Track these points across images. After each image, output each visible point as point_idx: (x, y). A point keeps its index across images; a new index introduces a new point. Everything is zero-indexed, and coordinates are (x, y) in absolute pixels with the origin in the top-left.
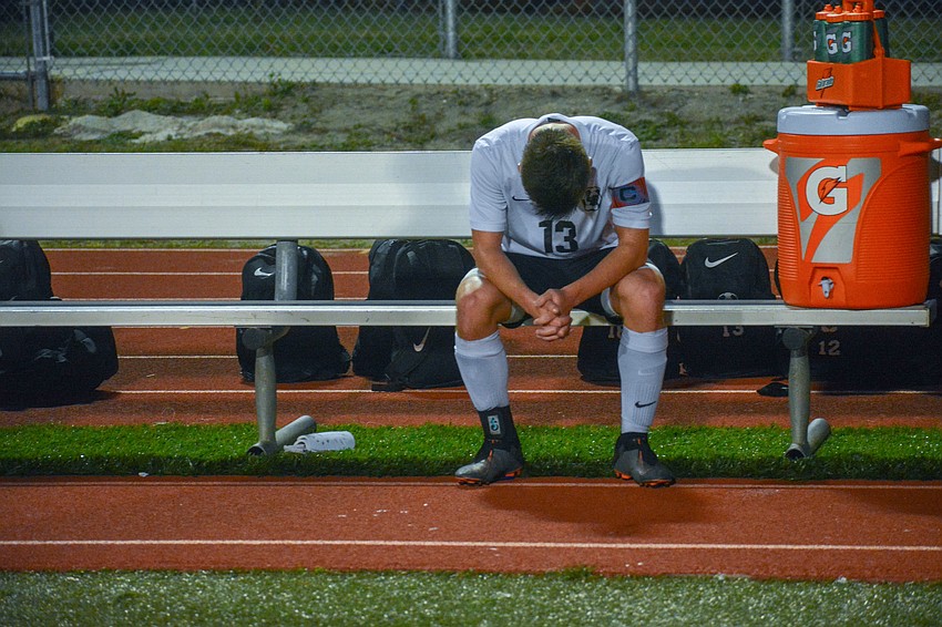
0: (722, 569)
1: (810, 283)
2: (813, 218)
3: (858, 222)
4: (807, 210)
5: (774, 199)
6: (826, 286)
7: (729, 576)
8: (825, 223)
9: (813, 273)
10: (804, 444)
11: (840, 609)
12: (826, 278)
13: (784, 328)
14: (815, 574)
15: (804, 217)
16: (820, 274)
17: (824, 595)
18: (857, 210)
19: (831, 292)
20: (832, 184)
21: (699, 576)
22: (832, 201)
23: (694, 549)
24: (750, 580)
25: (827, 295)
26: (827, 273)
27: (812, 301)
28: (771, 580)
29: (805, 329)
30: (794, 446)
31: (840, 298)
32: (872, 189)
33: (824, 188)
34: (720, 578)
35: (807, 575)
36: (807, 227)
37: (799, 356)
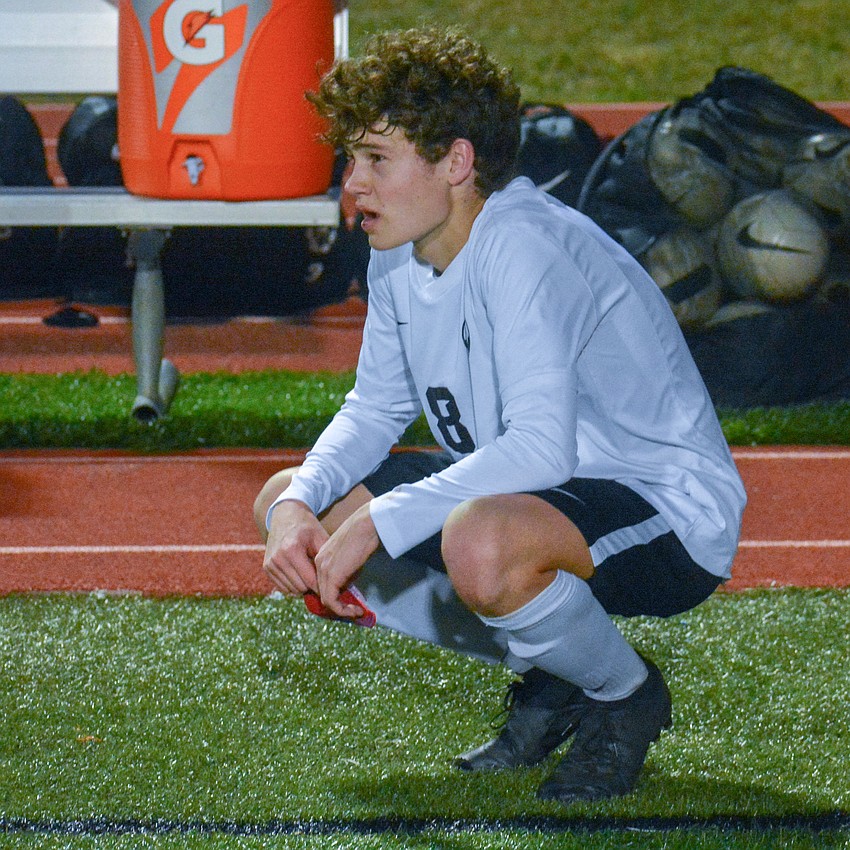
0: (99, 582)
1: (169, 163)
2: (173, 70)
3: (240, 75)
4: (165, 57)
5: (112, 40)
6: (193, 167)
7: (112, 593)
8: (191, 77)
9: (174, 149)
10: (156, 398)
11: (291, 637)
12: (191, 156)
13: (129, 229)
14: (236, 588)
15: (161, 68)
16: (184, 150)
17: (259, 617)
18: (238, 58)
19: (201, 177)
20: (201, 19)
21: (67, 593)
22: (201, 44)
23: (47, 554)
24: (144, 598)
25: (194, 181)
26: (194, 149)
27: (173, 190)
28: (173, 597)
29: (159, 230)
30: (141, 400)
31: (213, 183)
32: (259, 27)
33: (190, 25)
34: (100, 596)
35: (223, 590)
36: (165, 82)
37: (150, 269)
